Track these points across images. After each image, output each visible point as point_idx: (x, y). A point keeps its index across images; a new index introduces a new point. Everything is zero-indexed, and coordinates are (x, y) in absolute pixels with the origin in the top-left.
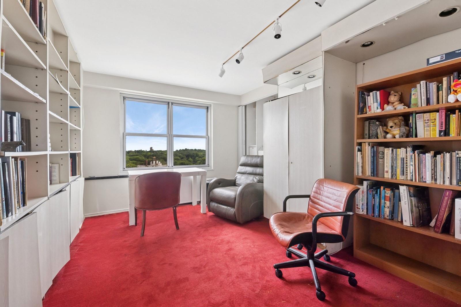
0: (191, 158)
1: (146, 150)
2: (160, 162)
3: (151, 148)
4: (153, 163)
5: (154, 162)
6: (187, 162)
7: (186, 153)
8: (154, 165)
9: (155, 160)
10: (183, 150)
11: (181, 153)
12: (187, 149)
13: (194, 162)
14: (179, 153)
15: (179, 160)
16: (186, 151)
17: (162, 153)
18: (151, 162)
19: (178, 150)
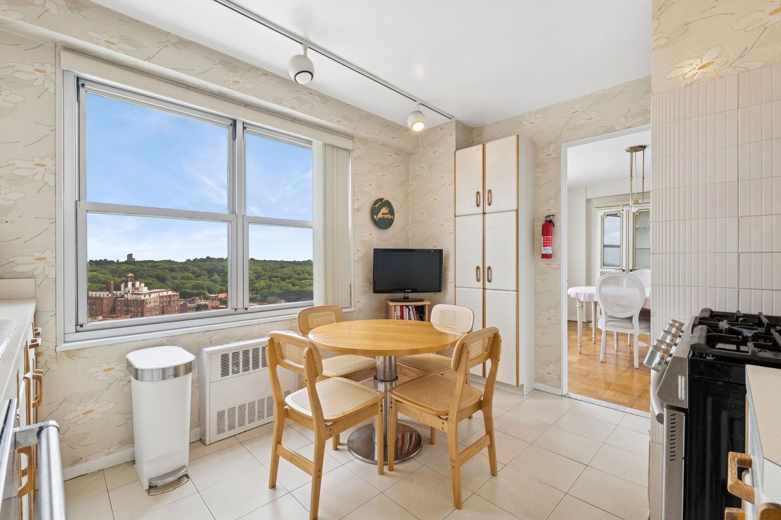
0: (219, 276)
1: (118, 260)
2: (143, 285)
3: (130, 256)
4: (126, 286)
5: (130, 284)
6: (208, 283)
7: (207, 265)
8: (129, 291)
9: (131, 281)
10: (202, 260)
11: (197, 266)
12: (211, 257)
13: (224, 284)
14: (193, 266)
15: (188, 279)
16: (209, 261)
17: (155, 267)
18: (123, 285)
19: (192, 260)
